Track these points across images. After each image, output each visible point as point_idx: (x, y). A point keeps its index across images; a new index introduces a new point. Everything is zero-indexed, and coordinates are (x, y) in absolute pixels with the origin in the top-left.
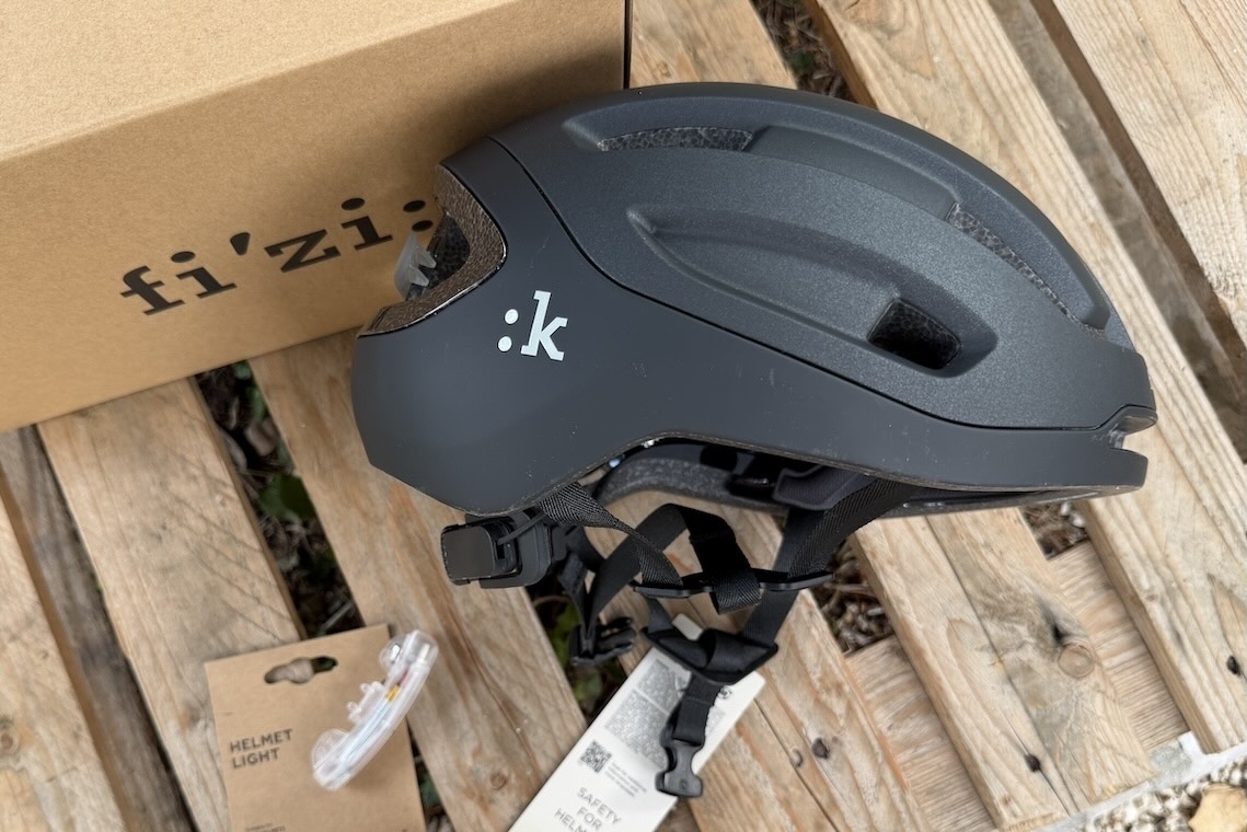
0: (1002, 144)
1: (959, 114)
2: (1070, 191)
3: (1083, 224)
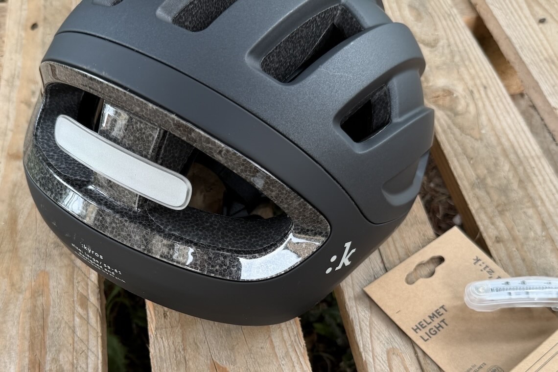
0: (521, 182)
1: (494, 160)
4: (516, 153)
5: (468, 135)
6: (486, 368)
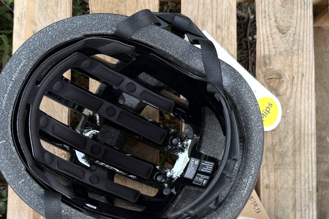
1: (286, 133)
2: (309, 177)
3: (307, 190)
4: (300, 130)
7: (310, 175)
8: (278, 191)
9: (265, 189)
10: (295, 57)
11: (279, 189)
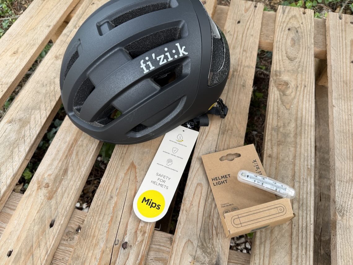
0: (296, 134)
1: (289, 121)
2: (308, 156)
3: (306, 166)
4: (301, 121)
5: (284, 106)
6: (232, 206)
7: (309, 155)
8: (280, 162)
9: (268, 158)
10: (299, 75)
11: (281, 160)
